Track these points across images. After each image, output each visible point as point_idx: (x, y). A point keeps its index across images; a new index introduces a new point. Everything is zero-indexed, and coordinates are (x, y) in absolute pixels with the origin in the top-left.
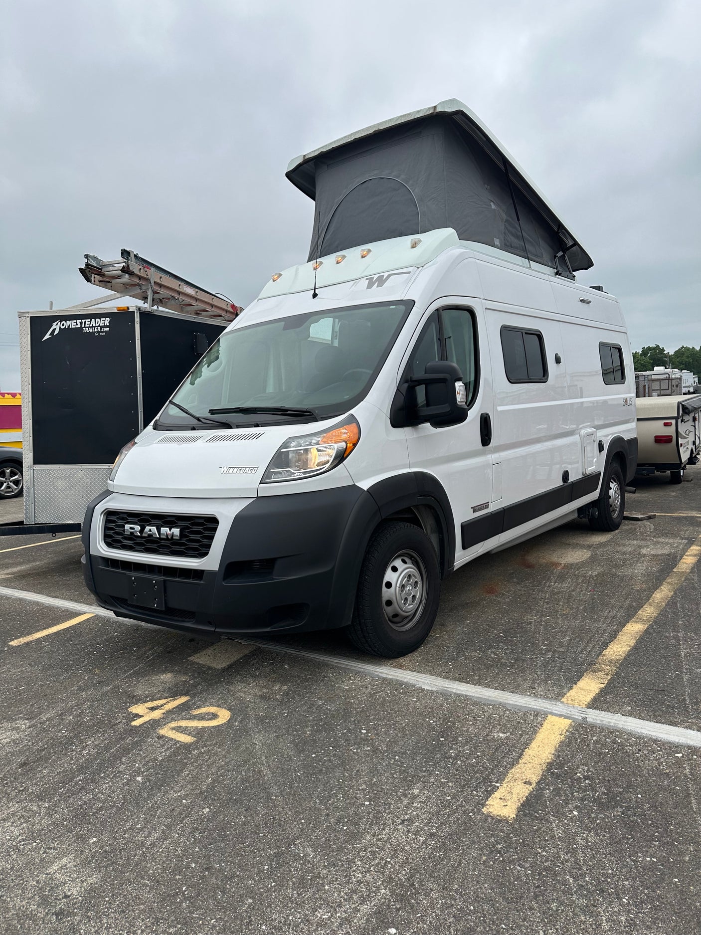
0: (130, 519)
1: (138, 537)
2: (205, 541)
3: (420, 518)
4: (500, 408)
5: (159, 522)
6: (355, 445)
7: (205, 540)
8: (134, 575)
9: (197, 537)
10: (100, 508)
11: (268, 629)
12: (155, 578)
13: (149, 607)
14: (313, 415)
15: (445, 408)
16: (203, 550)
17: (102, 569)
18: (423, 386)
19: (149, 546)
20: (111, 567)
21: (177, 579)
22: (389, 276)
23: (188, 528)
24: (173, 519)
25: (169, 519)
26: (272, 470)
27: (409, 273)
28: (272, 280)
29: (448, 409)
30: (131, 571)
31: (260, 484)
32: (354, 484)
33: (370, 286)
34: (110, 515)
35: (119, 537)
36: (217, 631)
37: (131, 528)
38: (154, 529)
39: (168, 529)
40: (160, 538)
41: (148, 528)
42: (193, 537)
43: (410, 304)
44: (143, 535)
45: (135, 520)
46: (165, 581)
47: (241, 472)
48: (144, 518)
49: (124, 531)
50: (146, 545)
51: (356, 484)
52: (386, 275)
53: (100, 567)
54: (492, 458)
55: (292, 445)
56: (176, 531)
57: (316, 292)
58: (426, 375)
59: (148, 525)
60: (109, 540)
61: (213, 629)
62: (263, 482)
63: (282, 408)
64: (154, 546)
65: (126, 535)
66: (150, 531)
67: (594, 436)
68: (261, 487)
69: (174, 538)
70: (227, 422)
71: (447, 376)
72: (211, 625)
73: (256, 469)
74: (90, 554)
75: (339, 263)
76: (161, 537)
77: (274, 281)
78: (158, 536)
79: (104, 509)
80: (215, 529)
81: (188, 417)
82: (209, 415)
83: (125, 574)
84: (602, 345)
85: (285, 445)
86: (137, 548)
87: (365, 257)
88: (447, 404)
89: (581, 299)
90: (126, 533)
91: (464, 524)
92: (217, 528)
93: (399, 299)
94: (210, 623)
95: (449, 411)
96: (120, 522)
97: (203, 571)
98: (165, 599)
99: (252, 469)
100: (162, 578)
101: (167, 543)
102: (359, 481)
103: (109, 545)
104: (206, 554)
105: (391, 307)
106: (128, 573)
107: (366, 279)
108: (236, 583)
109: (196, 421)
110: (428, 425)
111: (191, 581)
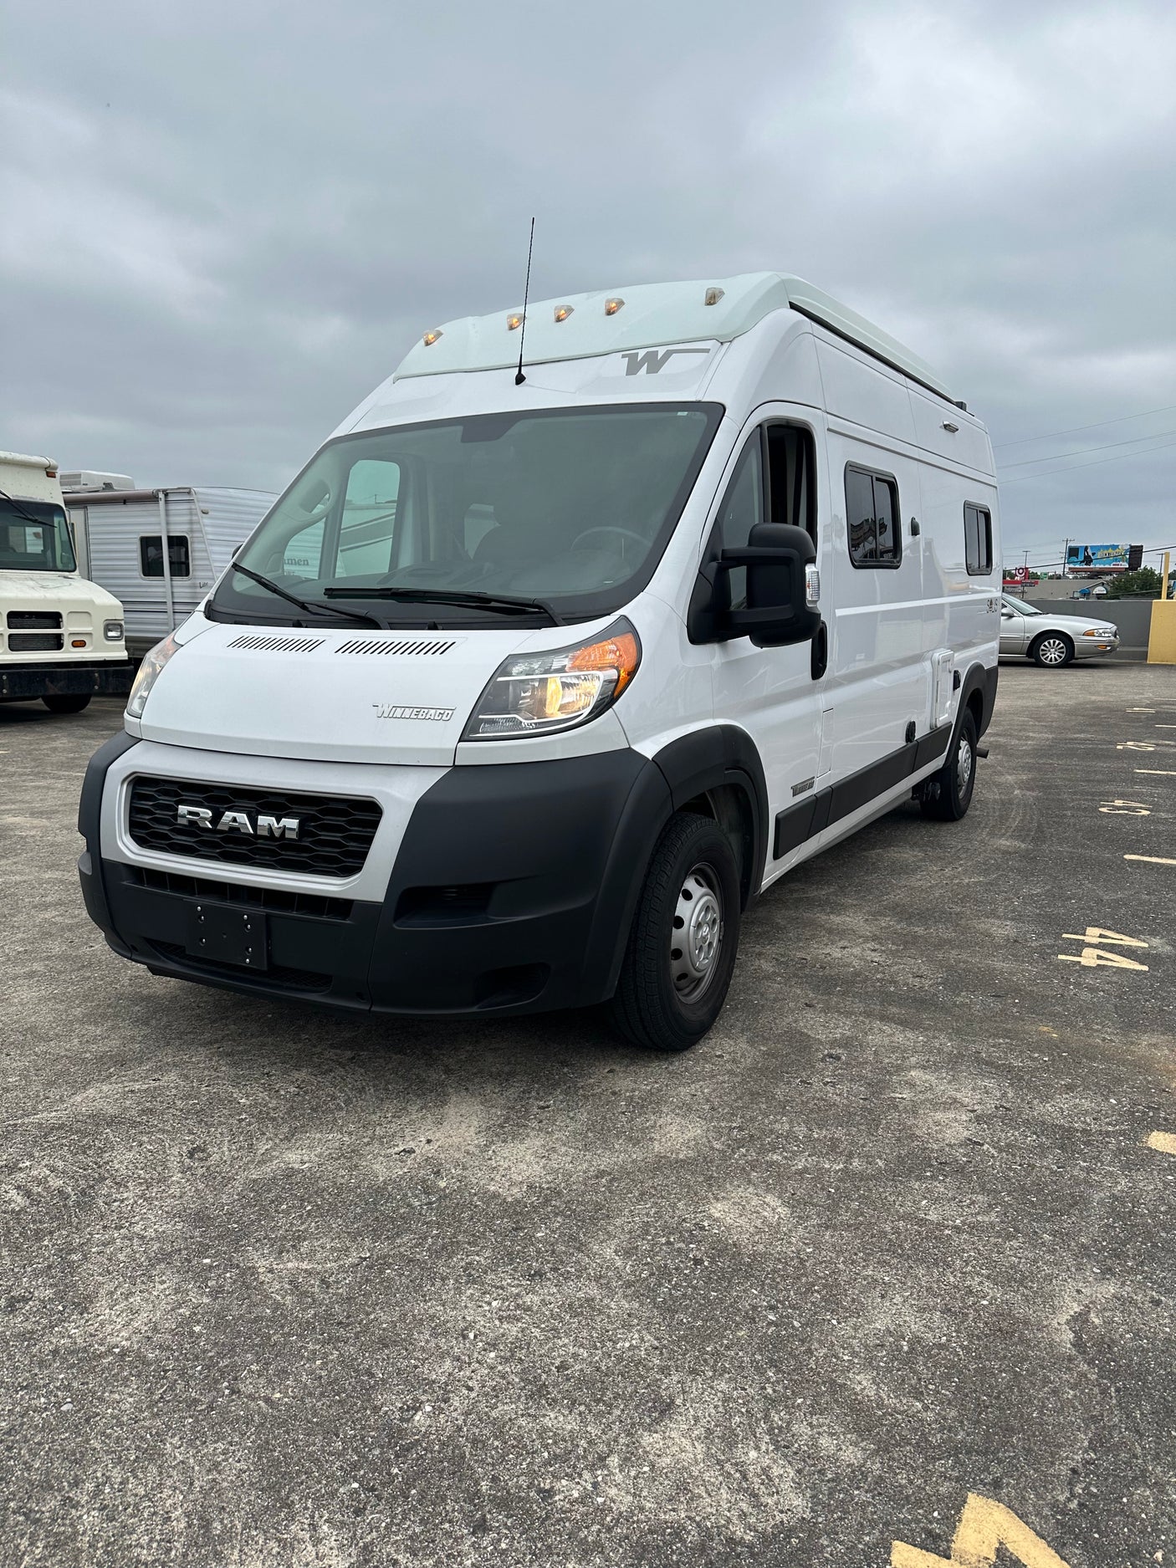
0: (186, 795)
1: (207, 830)
2: (353, 846)
3: (713, 806)
4: (840, 612)
5: (252, 804)
6: (632, 674)
7: (352, 844)
8: (200, 903)
9: (336, 837)
10: (119, 770)
11: (475, 1009)
12: (247, 912)
13: (233, 963)
14: (546, 612)
15: (782, 612)
16: (349, 862)
17: (127, 888)
18: (744, 569)
19: (230, 848)
20: (147, 884)
21: (294, 914)
22: (668, 354)
23: (313, 818)
24: (282, 800)
25: (271, 799)
26: (480, 717)
27: (707, 351)
28: (422, 342)
29: (788, 615)
30: (193, 894)
31: (459, 742)
32: (630, 748)
33: (632, 369)
34: (140, 784)
35: (164, 829)
36: (374, 1012)
37: (190, 813)
38: (243, 818)
39: (274, 819)
40: (256, 836)
41: (229, 815)
42: (325, 836)
43: (715, 412)
44: (218, 828)
45: (199, 797)
46: (268, 916)
47: (420, 717)
48: (220, 796)
49: (176, 816)
50: (224, 847)
51: (633, 747)
52: (661, 351)
53: (125, 883)
54: (822, 700)
55: (515, 670)
56: (292, 823)
57: (522, 372)
58: (753, 548)
59: (229, 809)
60: (142, 833)
61: (367, 1007)
62: (466, 738)
63: (481, 595)
64: (243, 850)
65: (180, 825)
66: (234, 820)
67: (950, 663)
68: (462, 748)
69: (287, 836)
70: (368, 615)
71: (793, 552)
72: (363, 999)
73: (450, 712)
74: (101, 858)
75: (562, 320)
76: (259, 832)
77: (427, 344)
78: (252, 832)
79: (129, 773)
80: (375, 825)
81: (278, 599)
82: (325, 598)
83: (181, 899)
84: (968, 506)
85: (503, 669)
86: (205, 851)
87: (613, 313)
88: (789, 605)
89: (945, 423)
90: (179, 822)
91: (780, 816)
92: (378, 822)
93: (694, 400)
94: (360, 996)
95: (792, 618)
96: (164, 800)
97: (351, 901)
98: (268, 950)
99: (442, 712)
100: (262, 911)
101: (272, 846)
102: (639, 739)
103: (141, 841)
104: (358, 869)
105: (680, 414)
106: (187, 897)
107: (623, 356)
108: (418, 925)
109: (298, 609)
110: (746, 640)
111: (324, 918)
